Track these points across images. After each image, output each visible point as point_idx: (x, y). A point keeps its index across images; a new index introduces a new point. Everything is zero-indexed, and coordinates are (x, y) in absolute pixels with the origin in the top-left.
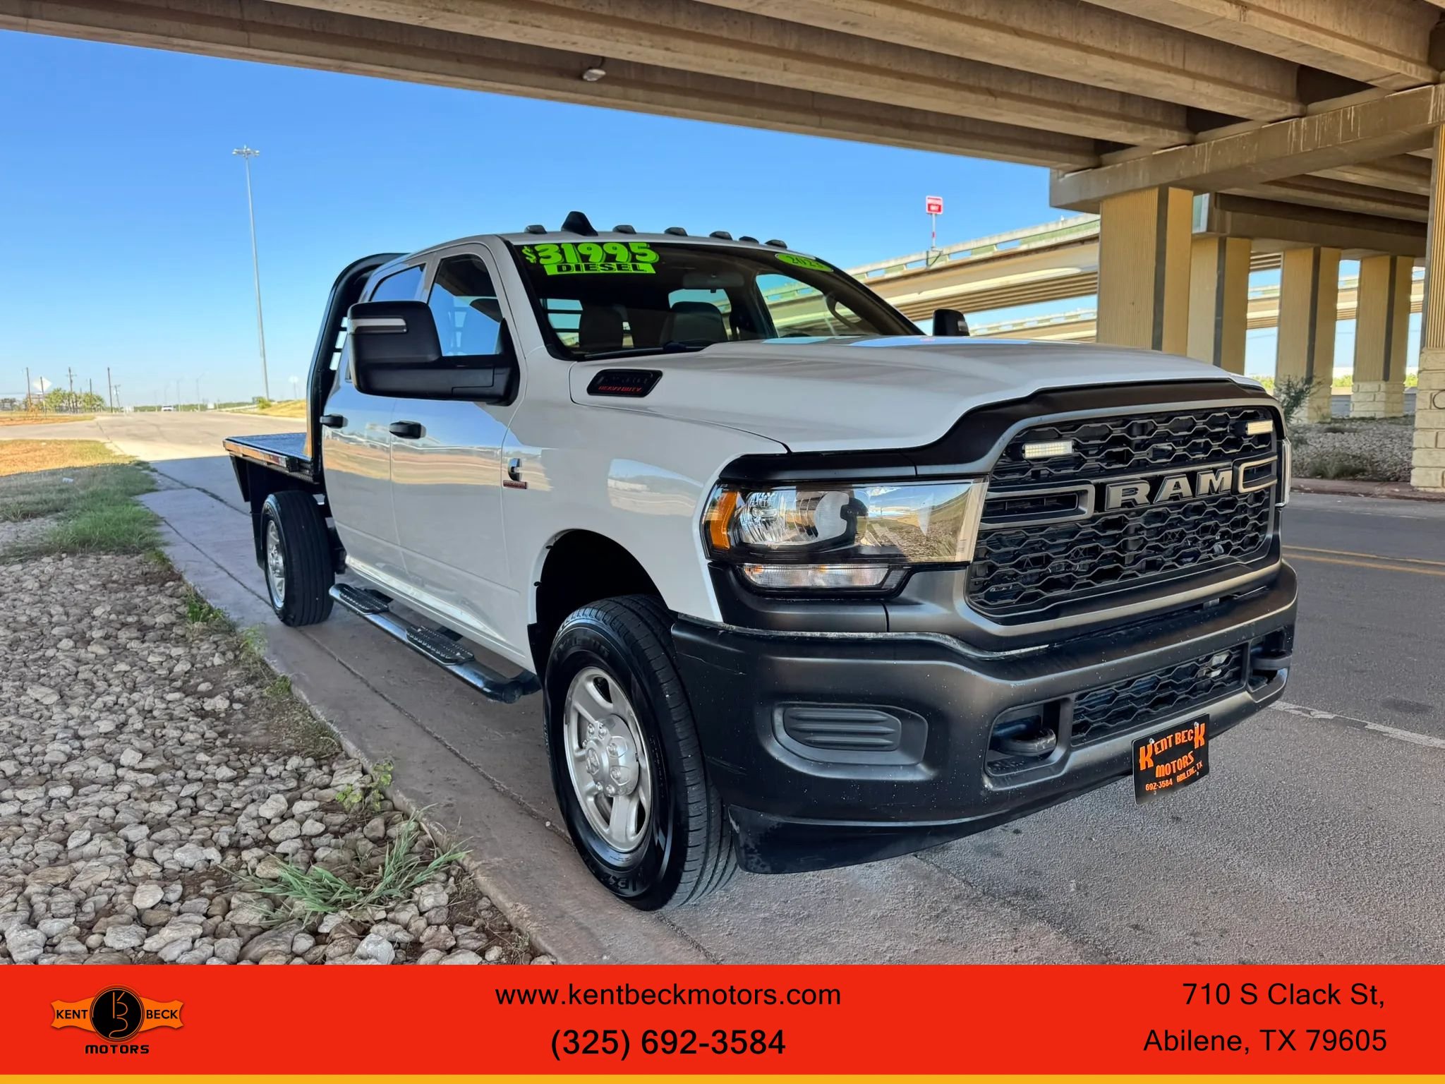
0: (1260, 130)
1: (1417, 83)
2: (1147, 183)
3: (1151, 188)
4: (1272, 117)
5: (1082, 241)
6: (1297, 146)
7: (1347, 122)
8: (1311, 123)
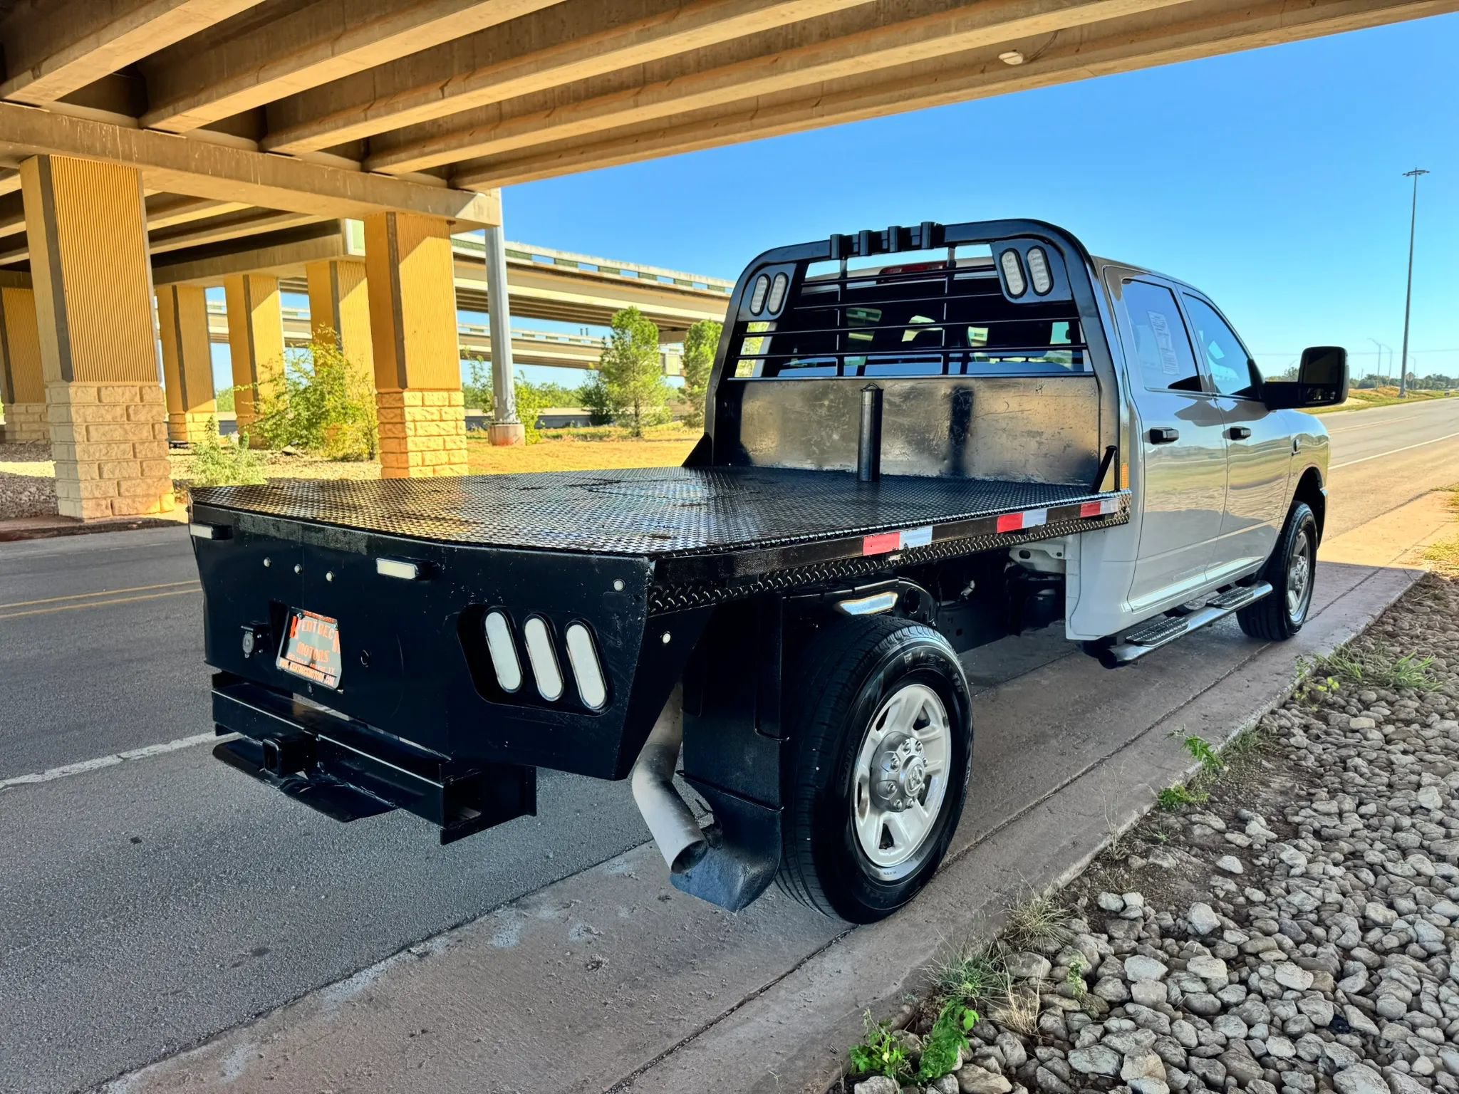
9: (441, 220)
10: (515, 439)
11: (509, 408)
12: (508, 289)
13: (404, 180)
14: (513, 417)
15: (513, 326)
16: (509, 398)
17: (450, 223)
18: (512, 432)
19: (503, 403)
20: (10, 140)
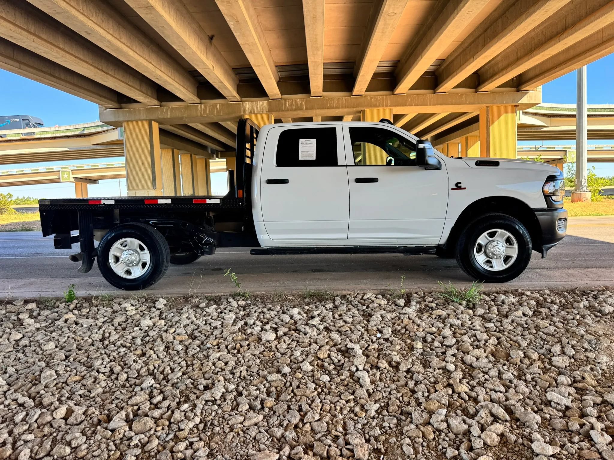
0: (188, 106)
1: (236, 100)
2: (144, 118)
3: (147, 120)
4: (192, 102)
5: (69, 137)
6: (201, 113)
7: (217, 109)
8: (205, 107)
9: (511, 106)
10: (584, 199)
11: (583, 184)
12: (586, 127)
13: (492, 92)
14: (585, 189)
15: (587, 144)
16: (583, 180)
17: (516, 106)
18: (583, 195)
19: (580, 182)
20: (353, 108)
